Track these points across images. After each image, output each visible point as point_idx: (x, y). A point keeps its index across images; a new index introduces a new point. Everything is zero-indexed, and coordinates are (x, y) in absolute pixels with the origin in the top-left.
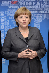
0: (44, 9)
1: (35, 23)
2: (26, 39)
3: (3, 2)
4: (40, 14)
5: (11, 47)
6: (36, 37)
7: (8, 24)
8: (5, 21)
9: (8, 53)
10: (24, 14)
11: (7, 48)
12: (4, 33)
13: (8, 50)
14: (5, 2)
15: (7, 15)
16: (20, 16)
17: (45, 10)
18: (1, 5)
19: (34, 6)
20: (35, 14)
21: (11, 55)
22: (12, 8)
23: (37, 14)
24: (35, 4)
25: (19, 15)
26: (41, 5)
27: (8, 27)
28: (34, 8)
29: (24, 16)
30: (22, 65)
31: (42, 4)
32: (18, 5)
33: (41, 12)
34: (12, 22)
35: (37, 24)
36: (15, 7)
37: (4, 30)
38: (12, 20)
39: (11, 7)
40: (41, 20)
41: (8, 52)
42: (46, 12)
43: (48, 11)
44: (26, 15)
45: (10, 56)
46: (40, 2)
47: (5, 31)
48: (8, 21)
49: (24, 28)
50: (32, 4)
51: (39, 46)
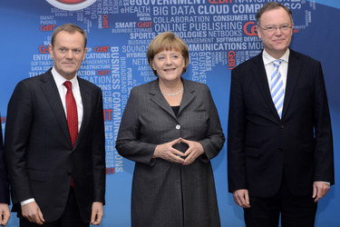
0: (215, 41)
1: (195, 74)
2: (176, 109)
3: (116, 24)
4: (205, 51)
5: (140, 129)
6: (200, 106)
7: (130, 76)
8: (123, 71)
9: (132, 144)
10: (167, 50)
11: (129, 132)
12: (120, 97)
13: (131, 137)
14: (122, 25)
15: (128, 55)
16: (160, 55)
17: (219, 44)
18: (113, 31)
19: (191, 34)
20: (195, 52)
21: (138, 150)
22: (138, 37)
23: (198, 52)
24: (194, 29)
25: (157, 53)
26: (207, 31)
27: (130, 83)
28: (192, 38)
29: (168, 53)
30: (165, 173)
31: (211, 27)
32: (154, 31)
33: (208, 47)
34: (140, 72)
35: (198, 75)
36: (145, 35)
37: (119, 91)
38: (138, 66)
39: (136, 35)
40: (209, 65)
41: (132, 142)
42: (221, 47)
43: (224, 46)
44: (173, 51)
45: (135, 151)
46: (207, 22)
47: (122, 94)
48: (130, 69)
49: (170, 83)
50: (188, 29)
51: (208, 126)
